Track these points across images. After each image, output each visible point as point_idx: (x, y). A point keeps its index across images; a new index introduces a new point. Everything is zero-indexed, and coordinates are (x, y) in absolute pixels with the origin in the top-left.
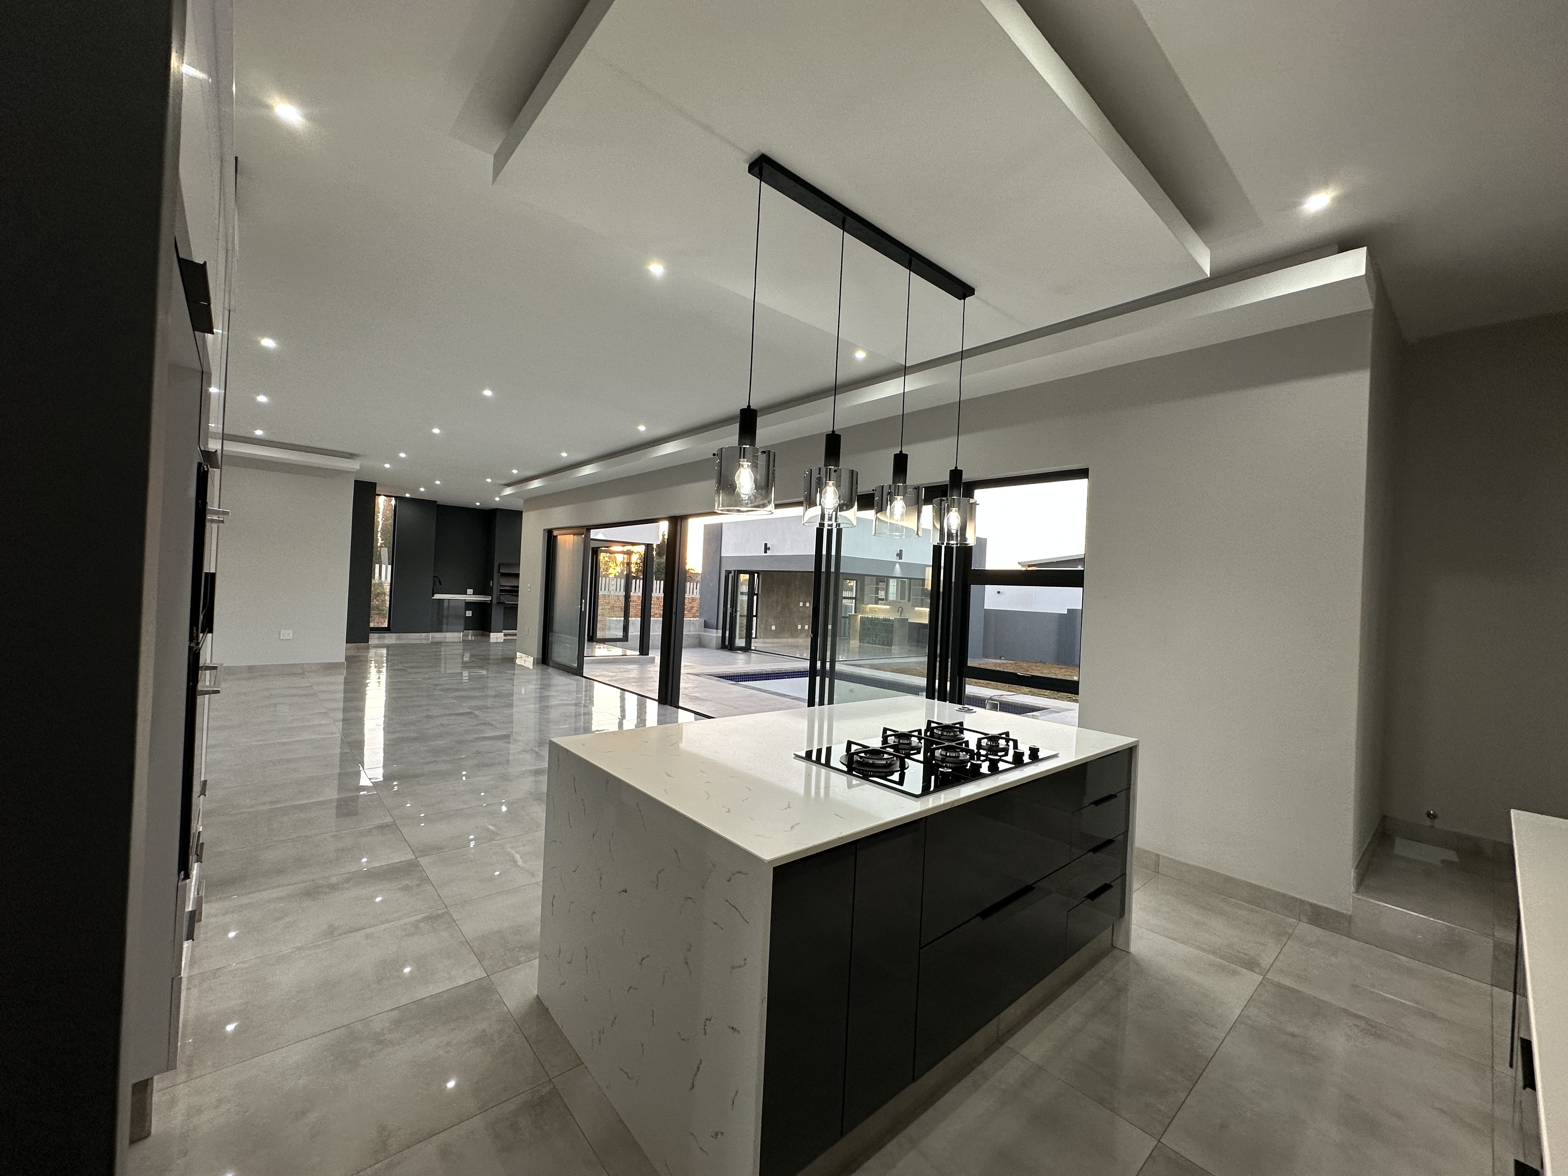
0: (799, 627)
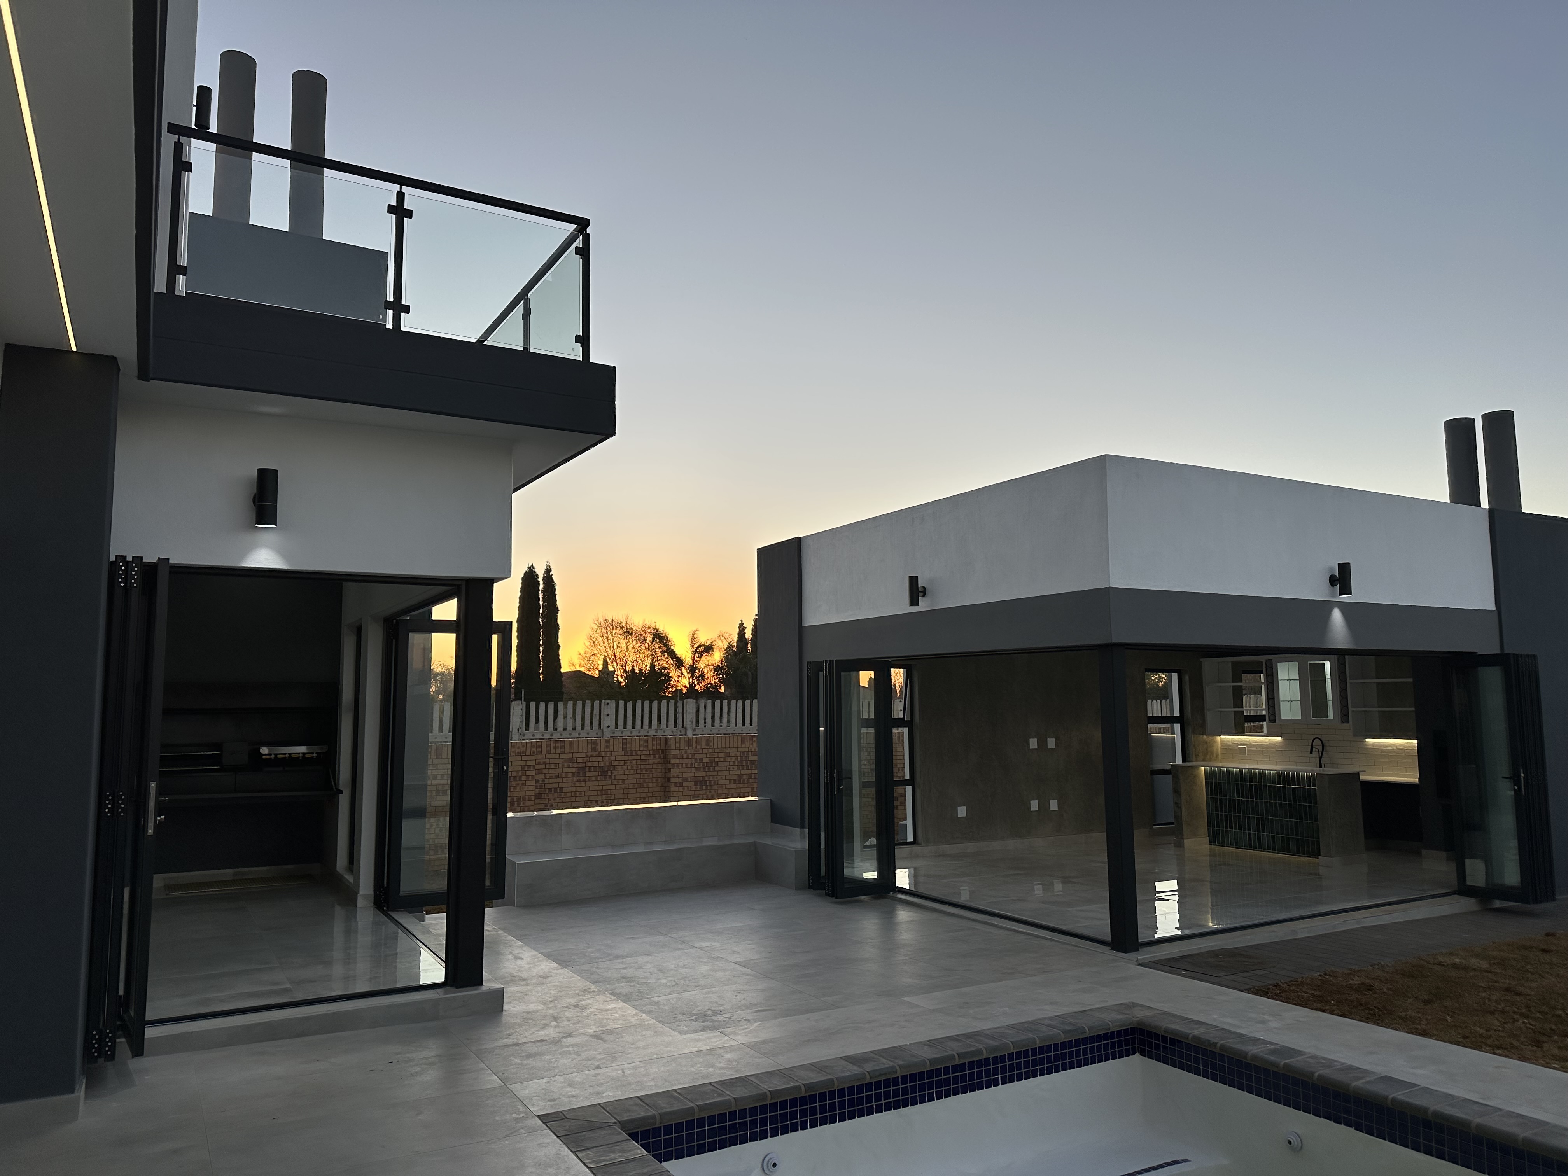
0: (1034, 805)
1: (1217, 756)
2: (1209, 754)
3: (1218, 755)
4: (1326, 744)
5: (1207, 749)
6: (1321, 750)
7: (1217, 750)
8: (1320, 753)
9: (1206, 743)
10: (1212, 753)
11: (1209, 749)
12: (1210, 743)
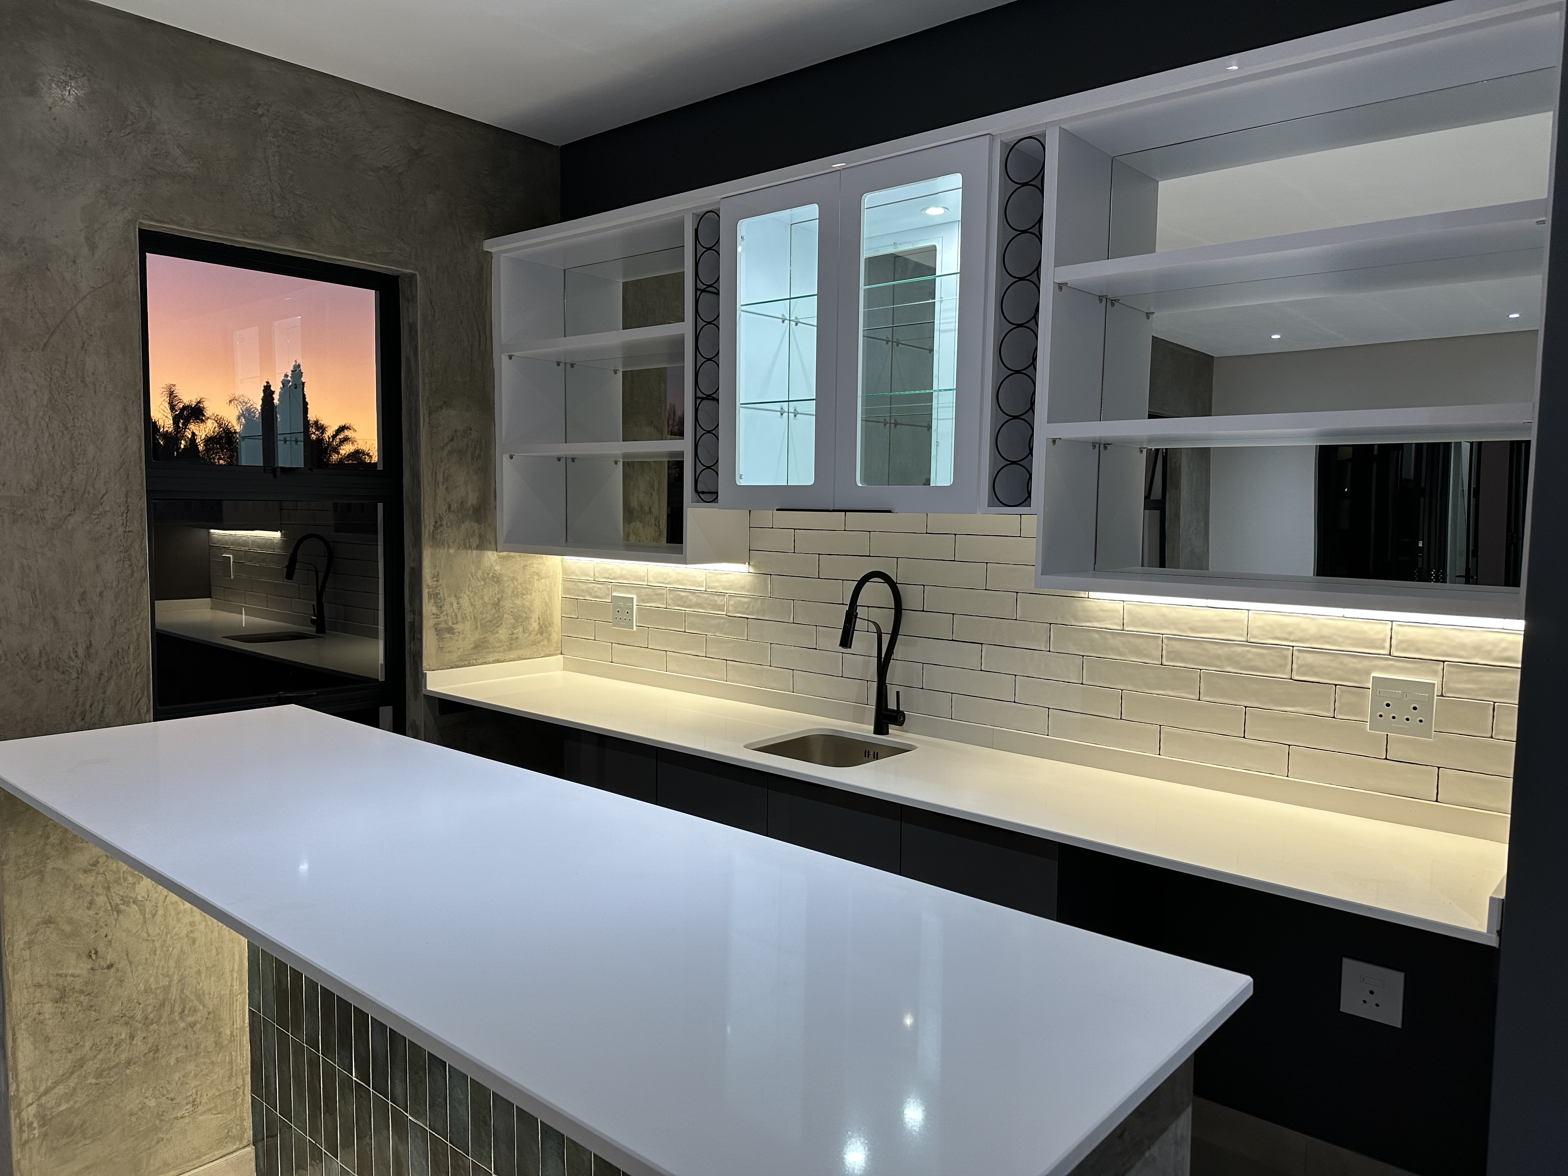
1: (544, 629)
2: (509, 620)
3: (551, 624)
4: (911, 597)
5: (497, 605)
6: (887, 628)
7: (547, 605)
8: (886, 640)
9: (497, 579)
10: (521, 619)
11: (507, 604)
12: (514, 579)
